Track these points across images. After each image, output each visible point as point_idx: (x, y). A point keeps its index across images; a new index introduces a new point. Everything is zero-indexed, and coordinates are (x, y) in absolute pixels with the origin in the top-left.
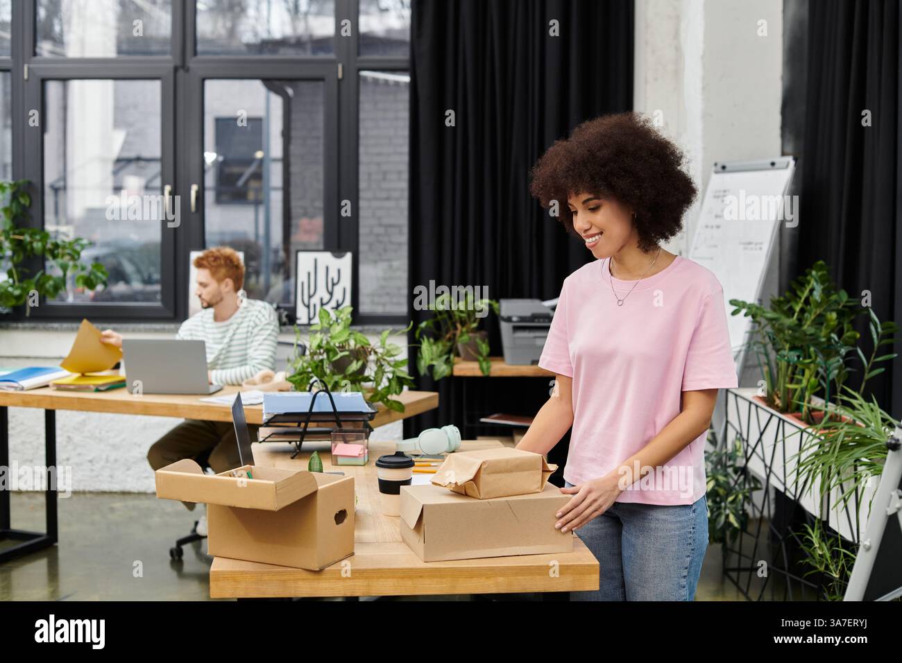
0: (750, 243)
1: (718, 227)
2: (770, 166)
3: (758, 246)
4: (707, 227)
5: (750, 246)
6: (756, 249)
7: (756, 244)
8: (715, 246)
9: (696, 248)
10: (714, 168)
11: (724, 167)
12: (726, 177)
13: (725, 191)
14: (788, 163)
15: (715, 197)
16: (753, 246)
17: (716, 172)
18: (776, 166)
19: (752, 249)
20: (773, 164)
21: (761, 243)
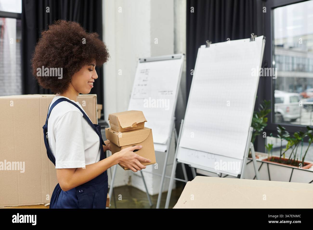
0: (165, 91)
1: (146, 85)
2: (171, 58)
3: (170, 93)
4: (139, 85)
5: (165, 93)
6: (169, 94)
7: (169, 92)
8: (145, 93)
9: (134, 95)
10: (139, 61)
11: (145, 60)
12: (146, 64)
13: (147, 70)
14: (181, 56)
15: (141, 72)
16: (167, 93)
17: (141, 62)
18: (175, 58)
19: (166, 94)
20: (173, 57)
21: (171, 91)
